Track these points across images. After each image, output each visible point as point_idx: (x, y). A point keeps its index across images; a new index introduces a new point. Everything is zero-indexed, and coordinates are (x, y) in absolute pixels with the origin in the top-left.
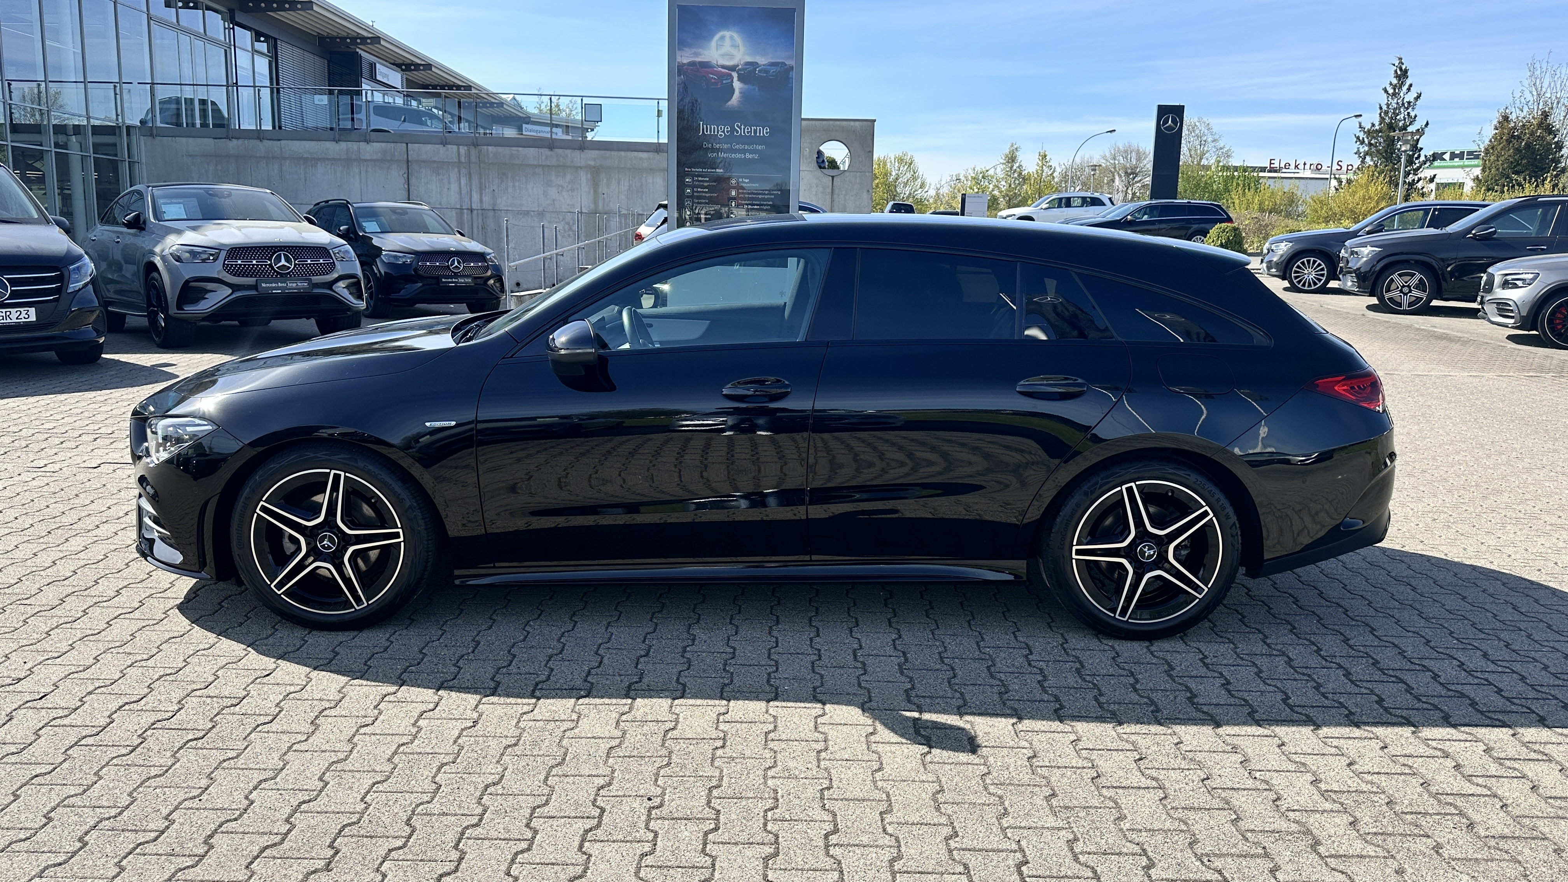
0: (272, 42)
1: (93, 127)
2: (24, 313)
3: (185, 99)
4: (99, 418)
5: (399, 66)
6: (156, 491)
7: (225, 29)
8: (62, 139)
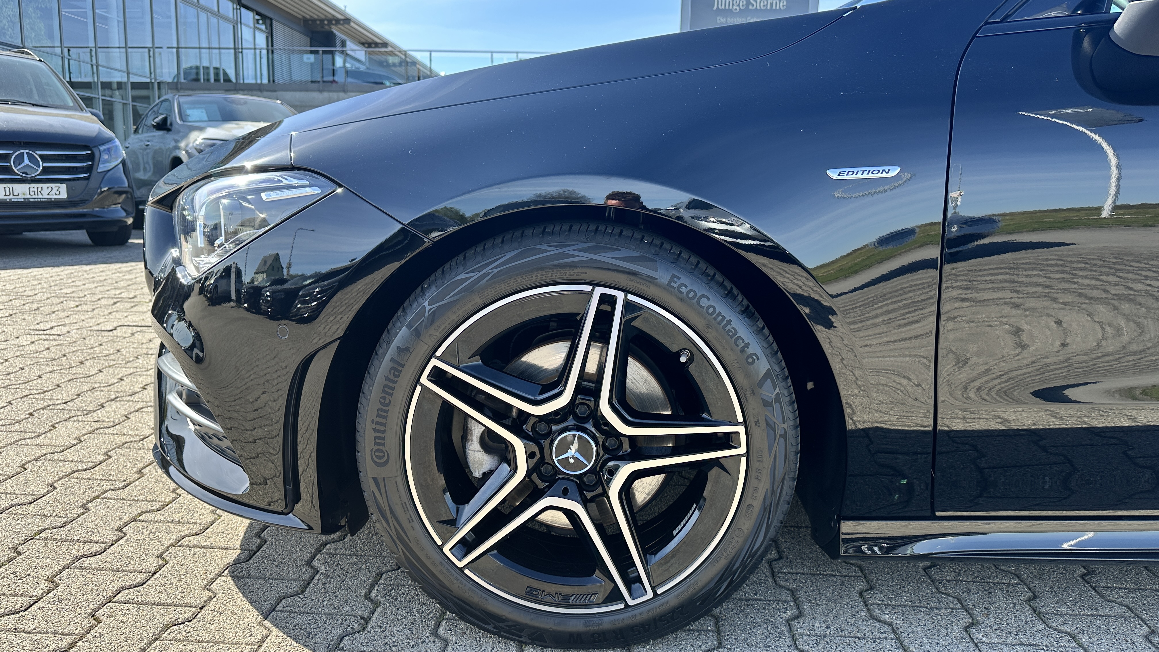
0: (268, 21)
1: (132, 83)
2: (55, 190)
3: (203, 67)
4: (122, 284)
5: (363, 44)
6: (198, 337)
7: (234, 9)
8: (108, 92)
